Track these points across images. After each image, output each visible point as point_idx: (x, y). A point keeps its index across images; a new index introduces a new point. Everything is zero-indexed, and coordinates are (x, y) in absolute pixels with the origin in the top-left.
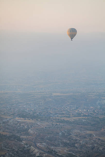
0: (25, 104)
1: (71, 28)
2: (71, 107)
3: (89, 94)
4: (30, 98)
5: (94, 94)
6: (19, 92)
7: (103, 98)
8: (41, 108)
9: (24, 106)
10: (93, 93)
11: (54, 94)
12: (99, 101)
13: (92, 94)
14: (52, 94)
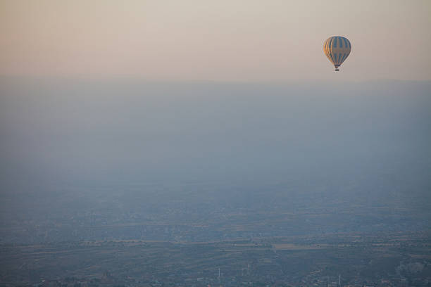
0: (199, 273)
1: (336, 37)
2: (325, 280)
3: (374, 244)
4: (211, 259)
5: (387, 244)
6: (180, 244)
7: (413, 256)
8: (245, 283)
9: (198, 279)
10: (385, 243)
11: (277, 247)
12: (403, 265)
13: (381, 246)
14: (271, 247)
